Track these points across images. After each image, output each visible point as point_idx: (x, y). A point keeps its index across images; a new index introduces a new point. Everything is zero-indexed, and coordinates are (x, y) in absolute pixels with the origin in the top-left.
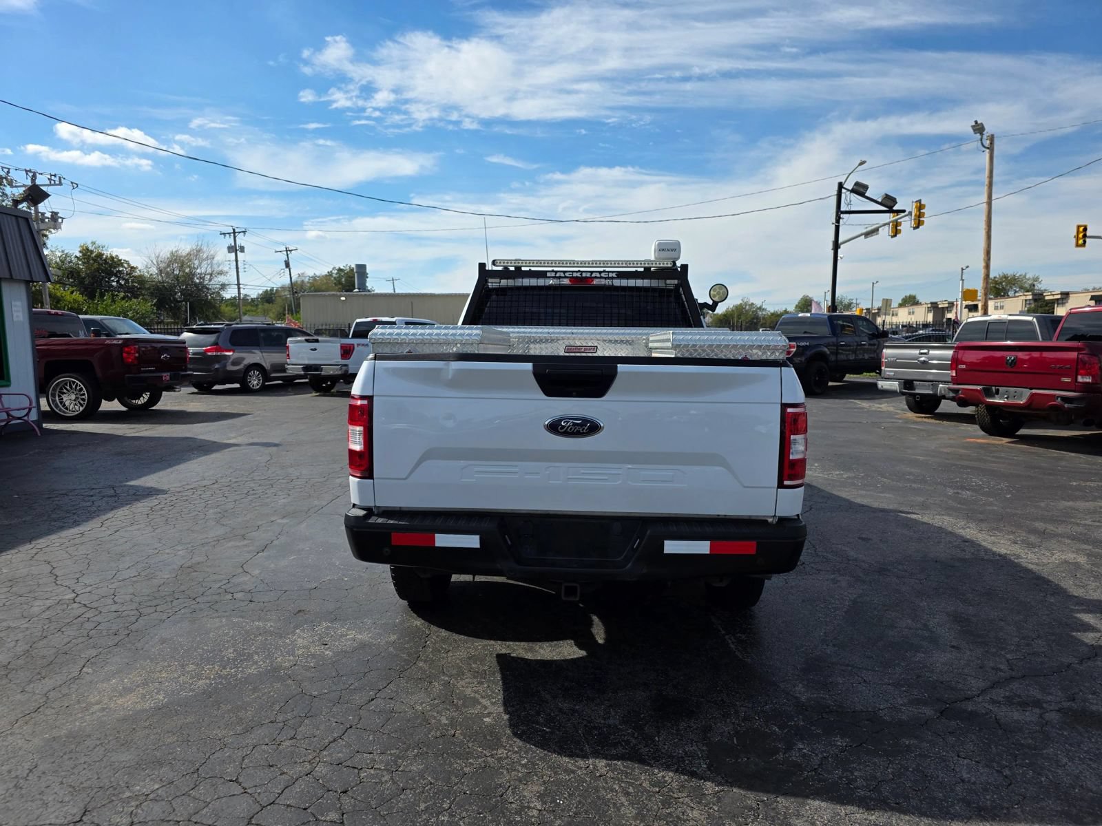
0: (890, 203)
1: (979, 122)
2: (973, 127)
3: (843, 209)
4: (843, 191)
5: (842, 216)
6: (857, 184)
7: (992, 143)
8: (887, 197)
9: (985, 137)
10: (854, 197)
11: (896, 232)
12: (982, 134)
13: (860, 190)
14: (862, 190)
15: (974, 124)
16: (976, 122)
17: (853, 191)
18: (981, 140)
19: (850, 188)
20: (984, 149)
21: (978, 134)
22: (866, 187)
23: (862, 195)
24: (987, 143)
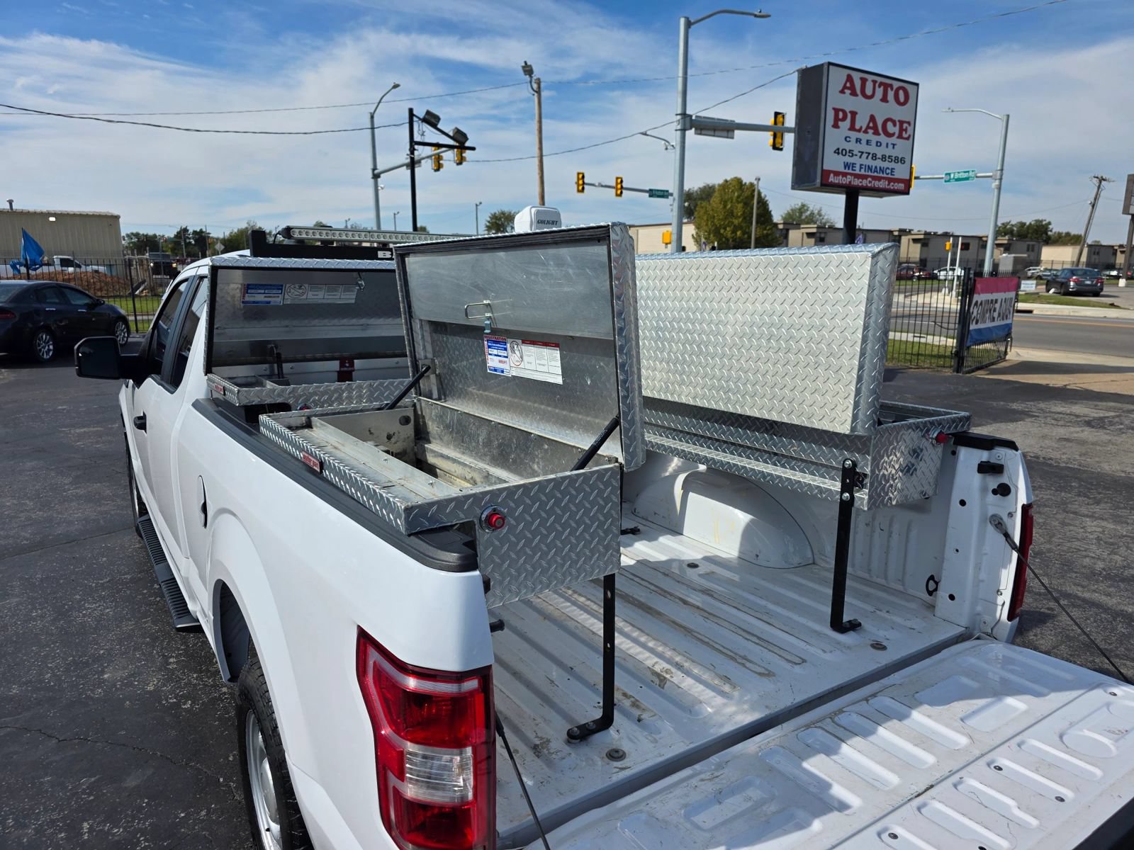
0: (461, 139)
1: (529, 63)
2: (523, 67)
3: (417, 138)
4: (415, 119)
5: (416, 147)
6: (428, 113)
7: (539, 87)
8: (458, 132)
9: (533, 81)
10: (426, 127)
11: (438, 167)
12: (531, 77)
13: (431, 120)
14: (433, 120)
15: (523, 64)
16: (526, 63)
17: (424, 120)
18: (531, 82)
19: (421, 117)
20: (534, 93)
21: (528, 76)
22: (438, 119)
23: (434, 126)
24: (535, 86)
